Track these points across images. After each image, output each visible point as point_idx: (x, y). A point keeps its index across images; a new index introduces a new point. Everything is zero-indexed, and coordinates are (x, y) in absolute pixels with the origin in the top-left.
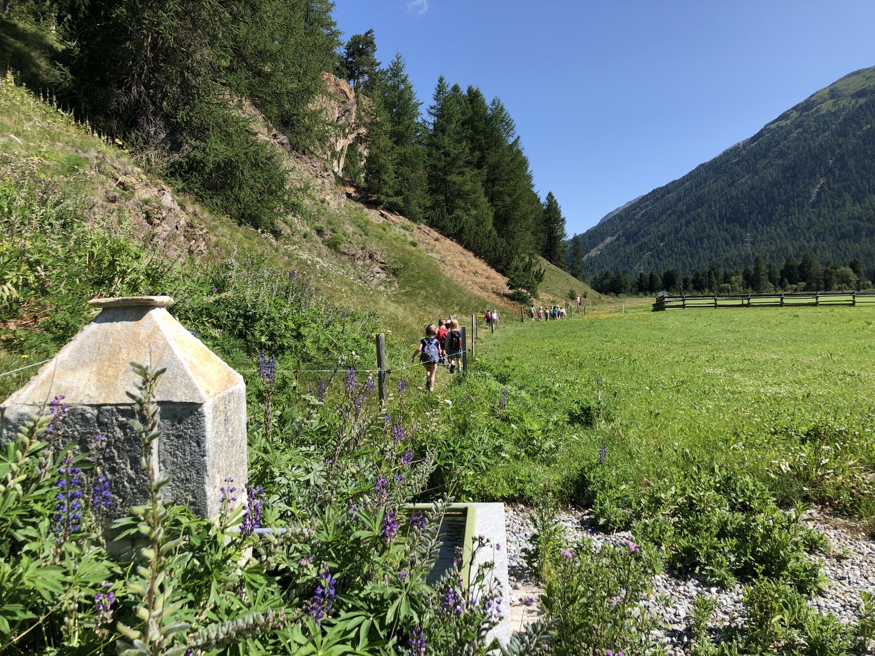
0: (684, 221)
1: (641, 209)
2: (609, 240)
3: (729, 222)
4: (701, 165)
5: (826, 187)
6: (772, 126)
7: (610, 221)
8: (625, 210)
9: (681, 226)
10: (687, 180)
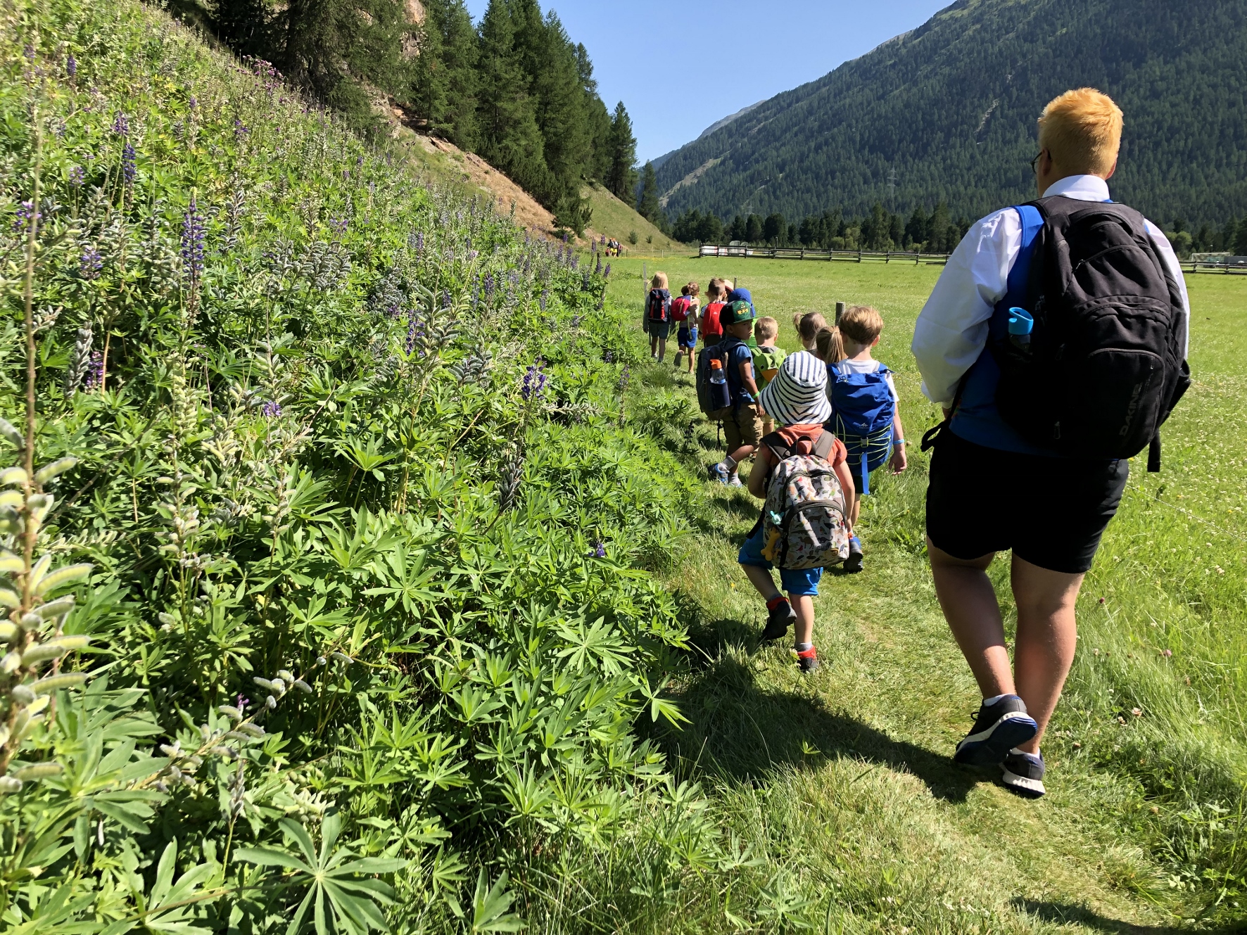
0: (813, 145)
1: (759, 122)
2: (711, 163)
3: (871, 152)
4: (846, 64)
5: (998, 113)
6: (945, 16)
7: (714, 134)
8: (736, 121)
9: (809, 150)
10: (825, 85)
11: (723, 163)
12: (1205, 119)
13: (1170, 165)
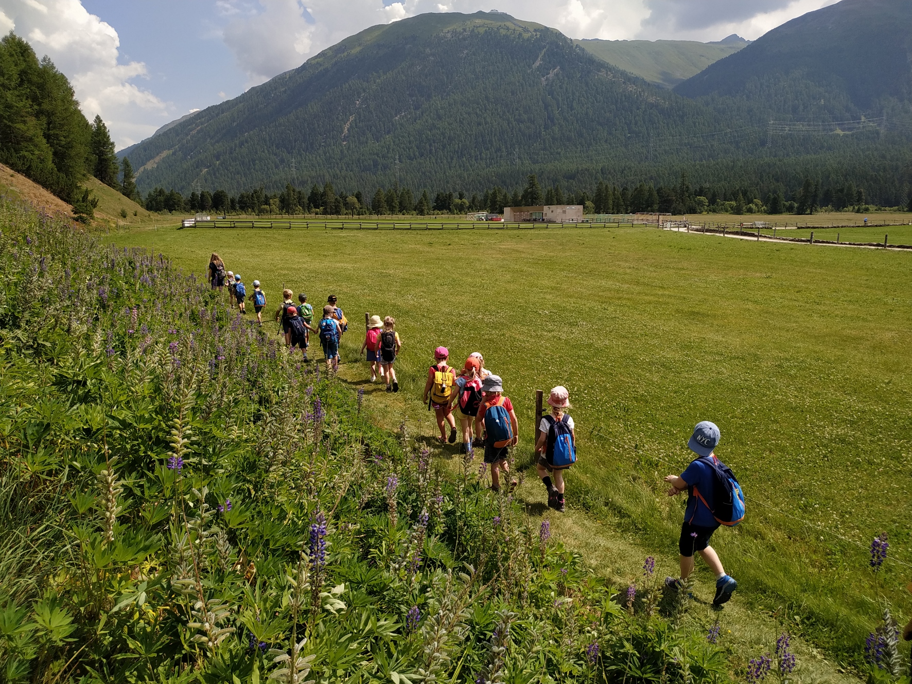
1: (197, 126)
2: (165, 154)
5: (354, 125)
6: (313, 62)
8: (180, 124)
11: (174, 154)
12: (466, 132)
13: (452, 159)
